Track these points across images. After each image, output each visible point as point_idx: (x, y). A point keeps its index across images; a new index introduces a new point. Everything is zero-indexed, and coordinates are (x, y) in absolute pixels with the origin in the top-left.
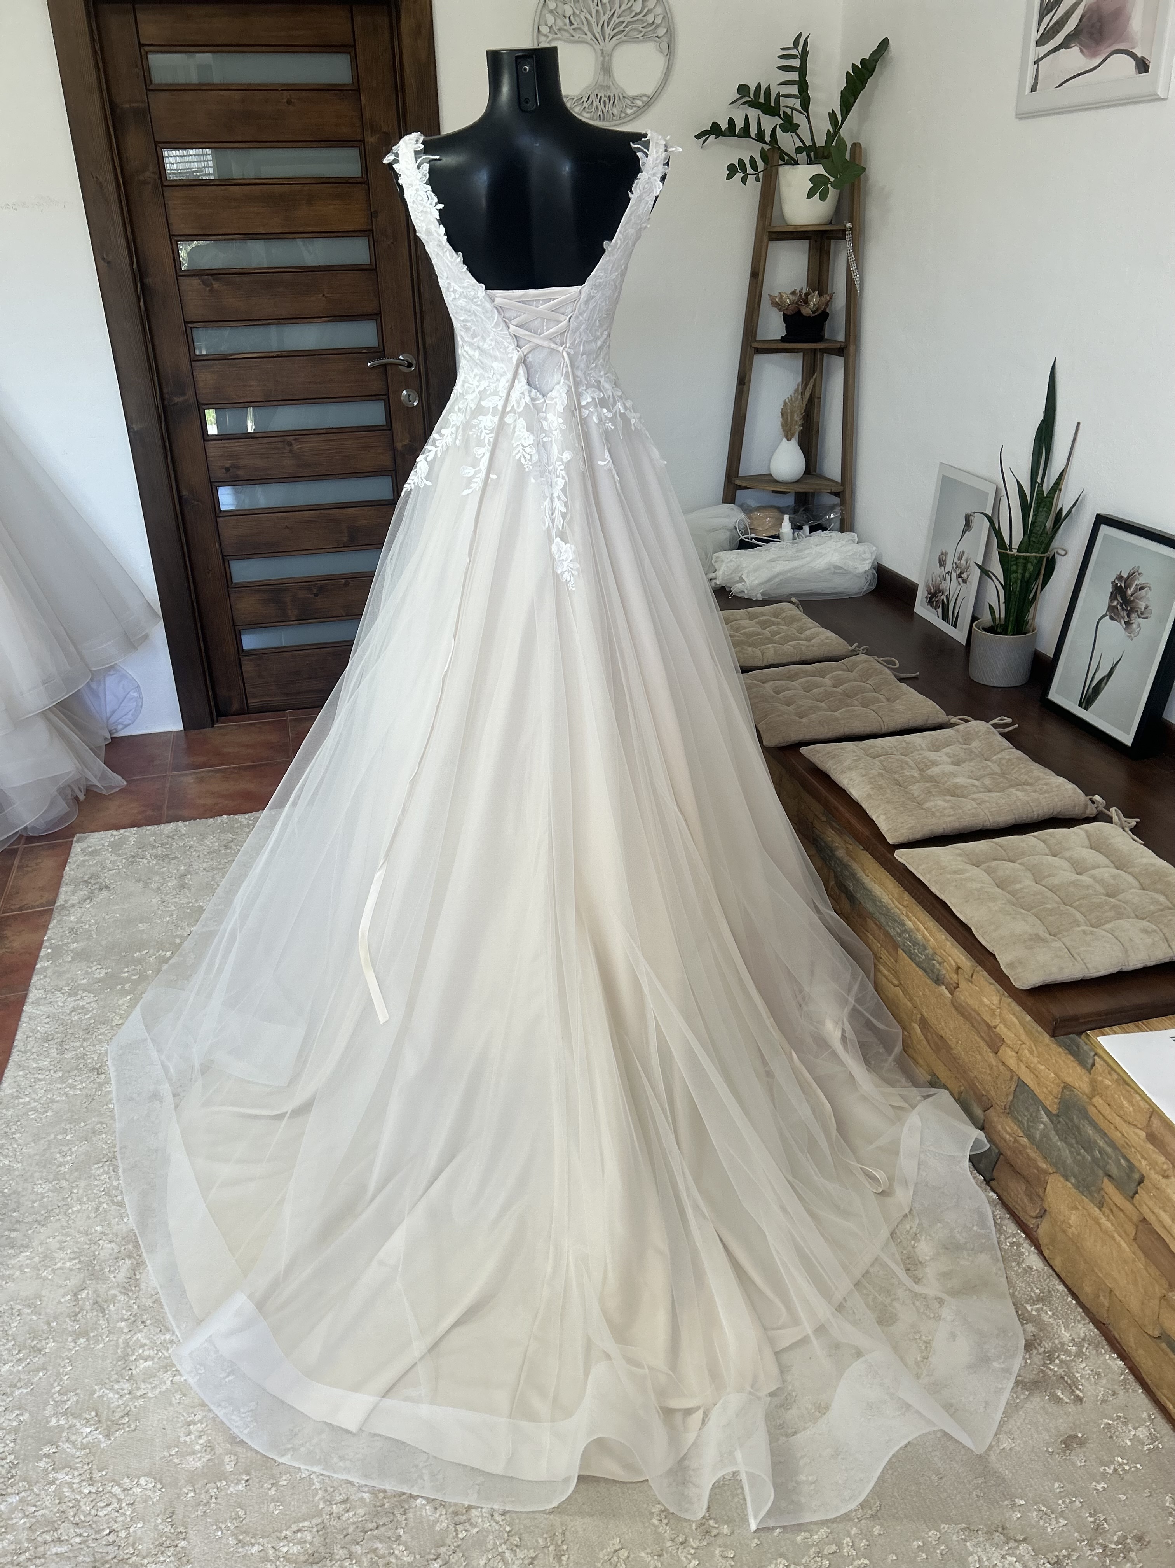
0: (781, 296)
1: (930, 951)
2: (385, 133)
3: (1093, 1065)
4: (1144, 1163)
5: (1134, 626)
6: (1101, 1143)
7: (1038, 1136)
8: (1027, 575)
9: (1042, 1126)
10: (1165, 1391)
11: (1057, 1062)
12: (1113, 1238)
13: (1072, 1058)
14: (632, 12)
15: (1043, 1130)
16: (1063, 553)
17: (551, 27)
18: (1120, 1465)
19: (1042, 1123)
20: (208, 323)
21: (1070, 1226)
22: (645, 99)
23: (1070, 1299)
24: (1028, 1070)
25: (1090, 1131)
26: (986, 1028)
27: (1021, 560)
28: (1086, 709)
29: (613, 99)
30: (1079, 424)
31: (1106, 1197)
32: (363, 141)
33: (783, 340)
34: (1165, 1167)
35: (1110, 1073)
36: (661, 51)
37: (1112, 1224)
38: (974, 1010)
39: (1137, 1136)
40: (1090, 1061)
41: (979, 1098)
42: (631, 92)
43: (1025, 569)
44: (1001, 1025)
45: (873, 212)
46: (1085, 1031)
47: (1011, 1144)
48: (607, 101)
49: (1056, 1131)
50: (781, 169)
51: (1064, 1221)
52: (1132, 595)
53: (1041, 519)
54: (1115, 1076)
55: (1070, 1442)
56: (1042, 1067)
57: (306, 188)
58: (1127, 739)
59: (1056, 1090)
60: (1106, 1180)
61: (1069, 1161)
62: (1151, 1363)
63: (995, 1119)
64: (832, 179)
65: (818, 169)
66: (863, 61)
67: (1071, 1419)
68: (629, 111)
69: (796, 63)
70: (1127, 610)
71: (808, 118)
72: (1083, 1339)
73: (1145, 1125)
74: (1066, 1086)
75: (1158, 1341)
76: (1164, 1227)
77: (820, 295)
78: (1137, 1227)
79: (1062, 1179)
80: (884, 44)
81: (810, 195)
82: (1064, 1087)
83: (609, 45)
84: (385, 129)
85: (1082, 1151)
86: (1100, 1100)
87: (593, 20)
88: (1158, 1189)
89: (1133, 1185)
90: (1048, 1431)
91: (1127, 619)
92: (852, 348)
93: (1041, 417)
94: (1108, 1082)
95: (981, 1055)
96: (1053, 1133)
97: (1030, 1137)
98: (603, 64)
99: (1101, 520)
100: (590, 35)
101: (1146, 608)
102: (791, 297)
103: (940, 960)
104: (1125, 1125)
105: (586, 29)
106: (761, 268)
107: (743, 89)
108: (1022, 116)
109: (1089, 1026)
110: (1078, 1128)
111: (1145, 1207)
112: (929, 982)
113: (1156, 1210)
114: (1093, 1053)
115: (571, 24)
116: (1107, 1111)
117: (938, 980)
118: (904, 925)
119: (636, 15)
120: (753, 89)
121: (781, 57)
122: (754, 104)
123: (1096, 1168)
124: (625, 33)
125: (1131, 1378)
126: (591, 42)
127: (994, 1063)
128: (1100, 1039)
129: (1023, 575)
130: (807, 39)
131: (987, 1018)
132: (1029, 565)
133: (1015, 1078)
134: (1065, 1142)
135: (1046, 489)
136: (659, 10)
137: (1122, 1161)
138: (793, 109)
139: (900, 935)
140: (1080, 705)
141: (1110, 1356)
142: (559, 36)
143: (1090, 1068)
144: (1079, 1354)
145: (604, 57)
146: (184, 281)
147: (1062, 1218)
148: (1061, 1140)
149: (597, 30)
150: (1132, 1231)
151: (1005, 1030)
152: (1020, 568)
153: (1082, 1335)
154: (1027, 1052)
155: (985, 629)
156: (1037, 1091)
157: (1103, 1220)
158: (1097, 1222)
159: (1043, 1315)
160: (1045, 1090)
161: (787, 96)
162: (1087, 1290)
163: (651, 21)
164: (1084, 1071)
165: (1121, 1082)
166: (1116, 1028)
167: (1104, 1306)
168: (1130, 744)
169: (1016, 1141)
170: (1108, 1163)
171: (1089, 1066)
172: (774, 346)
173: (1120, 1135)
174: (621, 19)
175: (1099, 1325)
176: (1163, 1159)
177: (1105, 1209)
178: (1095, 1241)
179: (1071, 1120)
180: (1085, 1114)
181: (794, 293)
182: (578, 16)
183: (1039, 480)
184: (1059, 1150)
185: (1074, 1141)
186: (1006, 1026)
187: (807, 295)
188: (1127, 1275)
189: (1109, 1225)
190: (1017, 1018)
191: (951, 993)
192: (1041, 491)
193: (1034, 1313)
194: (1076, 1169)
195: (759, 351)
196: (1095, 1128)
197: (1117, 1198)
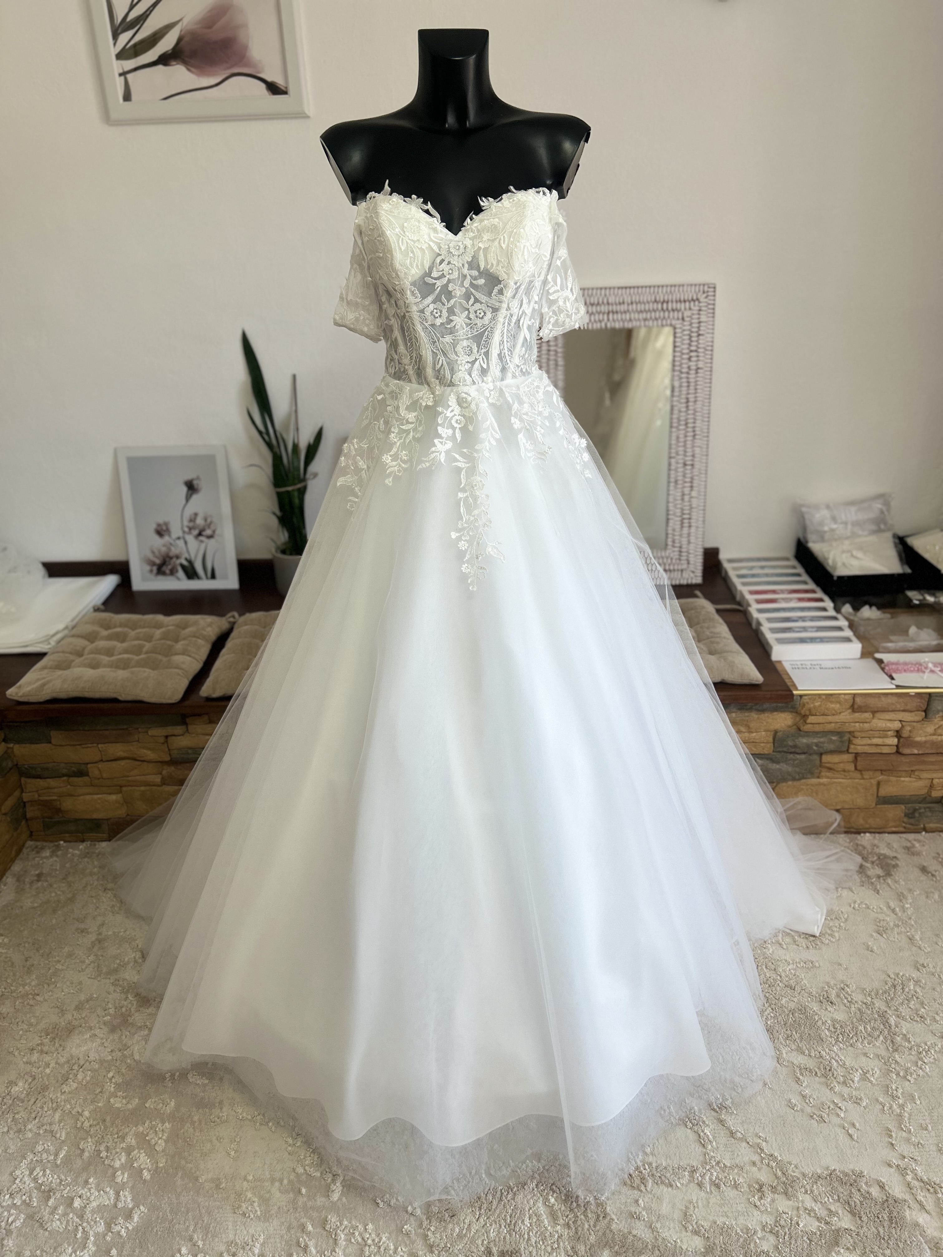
6: (817, 740)
8: (297, 502)
11: (767, 723)
12: (833, 783)
25: (805, 741)
30: (293, 376)
31: (826, 766)
35: (816, 700)
37: (828, 777)
39: (846, 716)
40: (798, 703)
43: (291, 499)
49: (774, 762)
54: (824, 697)
56: (754, 734)
59: (771, 739)
60: (824, 756)
61: (790, 769)
62: (880, 819)
67: (908, 865)
73: (851, 707)
75: (878, 807)
76: (876, 746)
78: (855, 762)
82: (776, 733)
85: (798, 756)
86: (813, 717)
88: (865, 731)
89: (847, 744)
90: (916, 876)
94: (817, 704)
96: (771, 765)
104: (834, 717)
108: (113, 122)
110: (795, 746)
111: (858, 747)
113: (869, 742)
116: (820, 719)
123: (813, 757)
125: (877, 835)
132: (296, 495)
134: (783, 762)
137: (834, 738)
150: (851, 768)
157: (823, 780)
158: (820, 784)
160: (762, 745)
164: (790, 713)
165: (826, 699)
170: (822, 747)
173: (832, 724)
177: (824, 773)
179: (787, 746)
180: (799, 735)
185: (790, 756)
194: (797, 769)
196: (808, 736)
197: (835, 758)
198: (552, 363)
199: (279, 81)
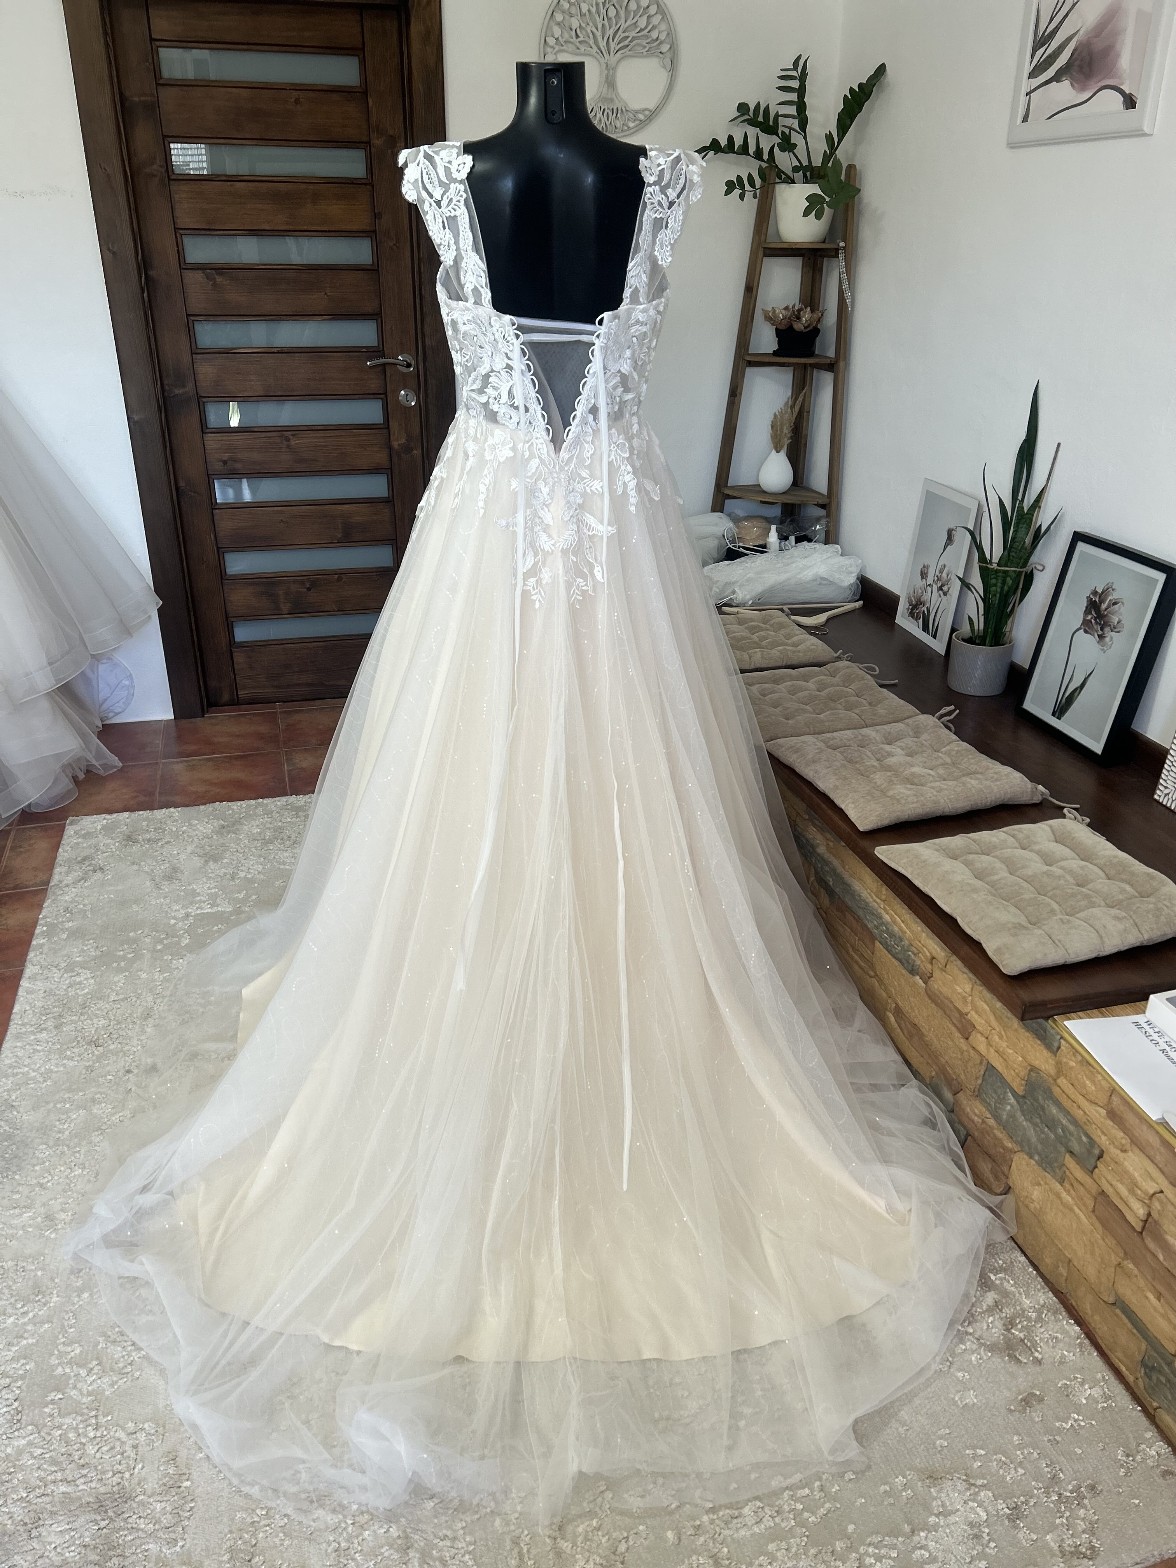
0: (774, 311)
1: (906, 943)
2: (391, 136)
3: (1059, 1048)
4: (1103, 1138)
5: (1107, 639)
6: (1064, 1122)
7: (1005, 1117)
8: (1006, 588)
9: (1009, 1107)
10: (1119, 1354)
11: (1025, 1046)
12: (1072, 1210)
13: (1039, 1042)
14: (636, 27)
15: (1010, 1111)
16: (1040, 568)
17: (557, 39)
18: (1076, 1420)
19: (1009, 1104)
20: (211, 316)
21: (1033, 1201)
22: (647, 113)
23: (1031, 1269)
24: (997, 1055)
25: (1054, 1111)
26: (957, 1015)
27: (1000, 574)
28: (1059, 718)
29: (616, 112)
30: (1059, 444)
31: (1068, 1173)
32: (368, 143)
33: (775, 354)
34: (1124, 1141)
35: (1074, 1055)
36: (664, 67)
37: (1072, 1198)
38: (947, 998)
39: (1098, 1114)
40: (1056, 1045)
41: (949, 1082)
42: (635, 105)
43: (1004, 583)
44: (973, 1013)
45: (866, 233)
46: (1052, 1016)
47: (978, 1125)
48: (610, 113)
49: (1022, 1111)
50: (778, 187)
51: (1027, 1197)
52: (1106, 609)
53: (1020, 534)
54: (1080, 1058)
55: (1028, 1401)
56: (1011, 1051)
57: (311, 187)
58: (1097, 747)
59: (1023, 1073)
60: (1067, 1155)
61: (1034, 1140)
62: (1106, 1328)
63: (965, 1102)
64: (828, 199)
65: (814, 189)
66: (860, 85)
67: (1030, 1378)
68: (631, 125)
69: (795, 84)
70: (1100, 624)
71: (805, 138)
72: (1043, 1306)
73: (1105, 1102)
74: (1033, 1069)
75: (1113, 1307)
76: (1121, 1198)
77: (812, 311)
78: (1095, 1199)
79: (1026, 1157)
80: (881, 70)
81: (806, 214)
82: (1031, 1070)
83: (613, 59)
84: (391, 132)
85: (1046, 1129)
86: (1065, 1081)
87: (599, 34)
88: (1116, 1163)
89: (1093, 1161)
90: (1010, 1390)
91: (1100, 633)
92: (842, 364)
93: (1023, 436)
94: (1072, 1064)
95: (953, 1041)
96: (1019, 1113)
97: (997, 1117)
98: (607, 76)
99: (1078, 537)
100: (595, 49)
101: (1118, 622)
102: (784, 312)
103: (916, 951)
104: (1087, 1103)
105: (592, 42)
106: (756, 284)
107: (743, 108)
108: (1012, 145)
109: (1056, 1012)
110: (1043, 1108)
111: (1103, 1180)
112: (904, 972)
113: (1114, 1183)
114: (1059, 1037)
115: (577, 36)
116: (1070, 1091)
117: (913, 971)
118: (881, 918)
119: (641, 30)
120: (752, 107)
121: (782, 78)
122: (753, 123)
123: (1059, 1145)
124: (629, 48)
125: (1087, 1342)
126: (596, 55)
127: (965, 1048)
128: (1065, 1023)
129: (1002, 588)
130: (806, 61)
131: (959, 1005)
132: (1008, 579)
133: (985, 1062)
134: (1030, 1122)
135: (1026, 505)
136: (663, 27)
137: (1084, 1138)
138: (791, 129)
139: (877, 928)
140: (1053, 714)
141: (1067, 1322)
142: (565, 48)
143: (1054, 1050)
144: (1039, 1319)
145: (609, 71)
146: (189, 276)
147: (1025, 1194)
148: (1026, 1120)
149: (603, 44)
150: (1090, 1203)
151: (976, 1016)
152: (1000, 581)
153: (1042, 1302)
154: (996, 1037)
155: (964, 640)
156: (1005, 1074)
157: (1064, 1195)
158: (1058, 1196)
159: (1006, 1284)
160: (1013, 1073)
161: (785, 116)
162: (1047, 1262)
163: (655, 37)
164: (1050, 1054)
165: (1085, 1064)
166: (1081, 1014)
167: (1062, 1276)
168: (1099, 752)
169: (983, 1122)
170: (1070, 1140)
171: (1055, 1049)
172: (766, 360)
173: (1082, 1113)
174: (626, 34)
175: (1057, 1293)
176: (1122, 1134)
177: (1066, 1184)
178: (1056, 1214)
179: (1037, 1101)
180: (1049, 1094)
181: (786, 308)
182: (584, 29)
183: (1020, 498)
184: (1025, 1129)
185: (1038, 1121)
186: (976, 1012)
187: (799, 311)
188: (1085, 1245)
189: (1070, 1199)
190: (988, 1005)
191: (926, 983)
192: (1021, 508)
193: (998, 1282)
194: (1040, 1147)
195: (751, 364)
196: (1059, 1107)
197: (1078, 1172)
199: (1134, 92)
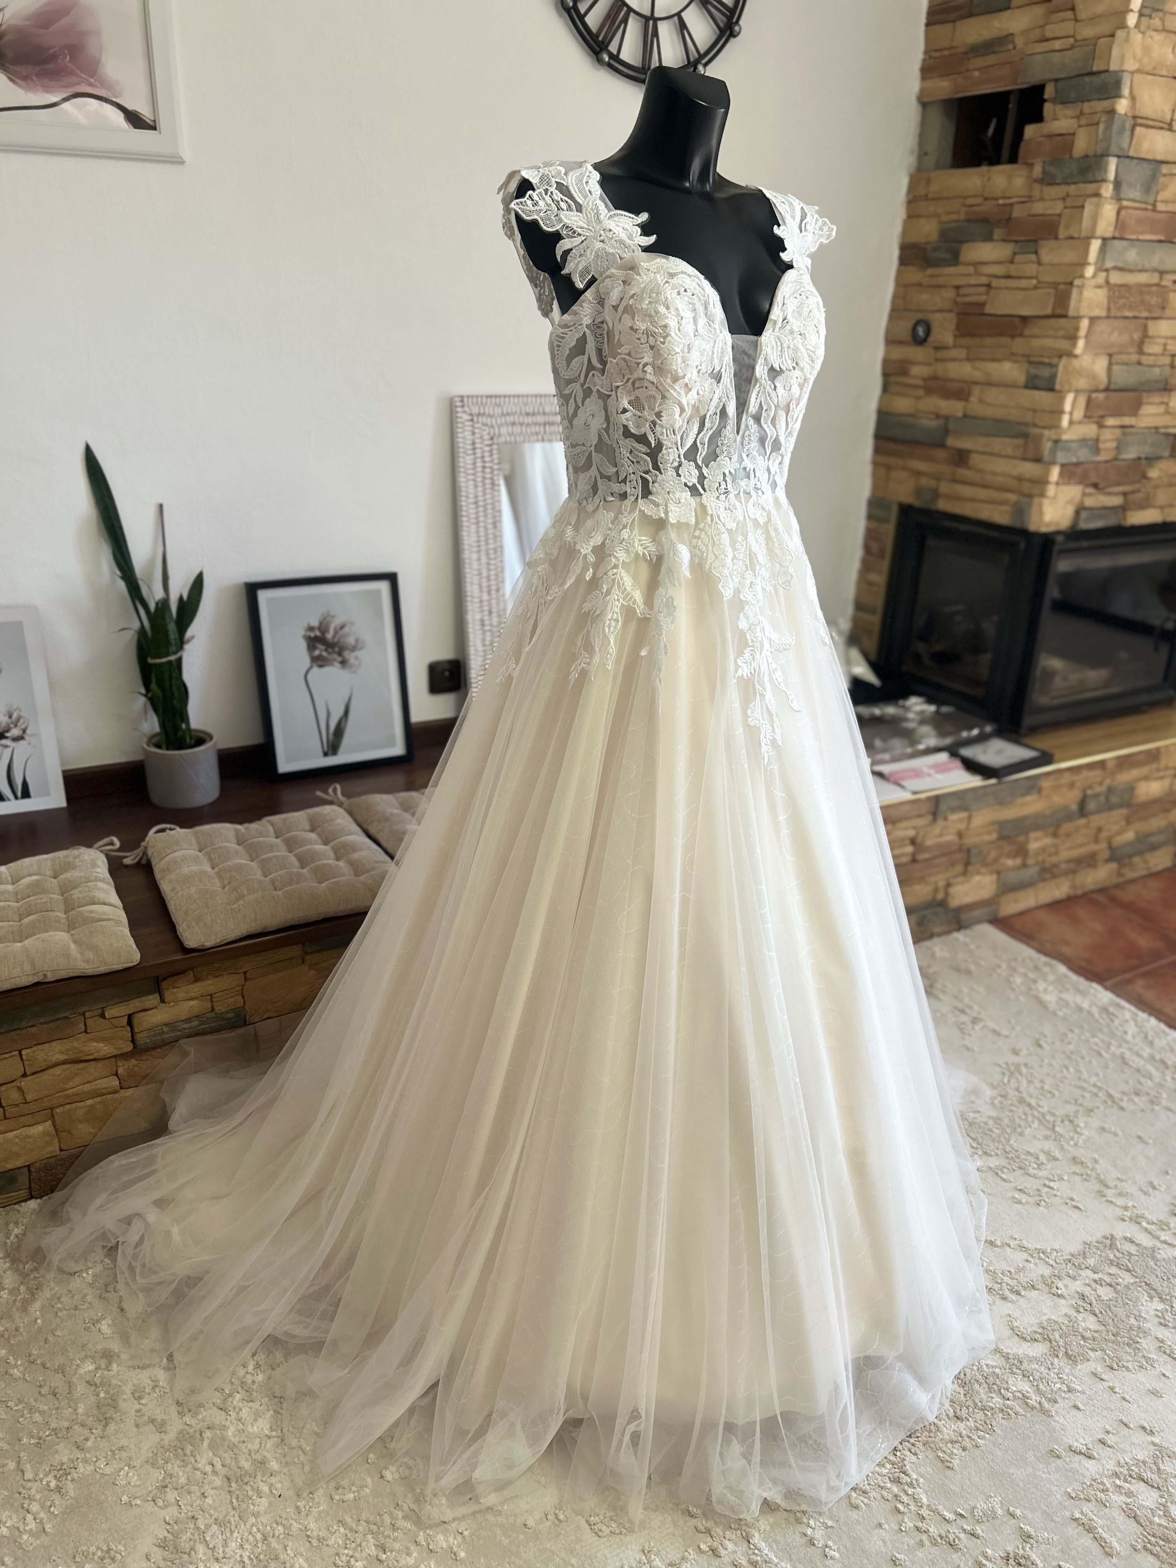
5: (352, 661)
28: (334, 755)
30: (160, 506)
58: (397, 751)
91: (339, 659)
99: (252, 590)
140: (325, 756)
168: (402, 753)
198: (488, 481)
199: (145, 111)
